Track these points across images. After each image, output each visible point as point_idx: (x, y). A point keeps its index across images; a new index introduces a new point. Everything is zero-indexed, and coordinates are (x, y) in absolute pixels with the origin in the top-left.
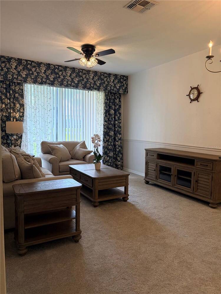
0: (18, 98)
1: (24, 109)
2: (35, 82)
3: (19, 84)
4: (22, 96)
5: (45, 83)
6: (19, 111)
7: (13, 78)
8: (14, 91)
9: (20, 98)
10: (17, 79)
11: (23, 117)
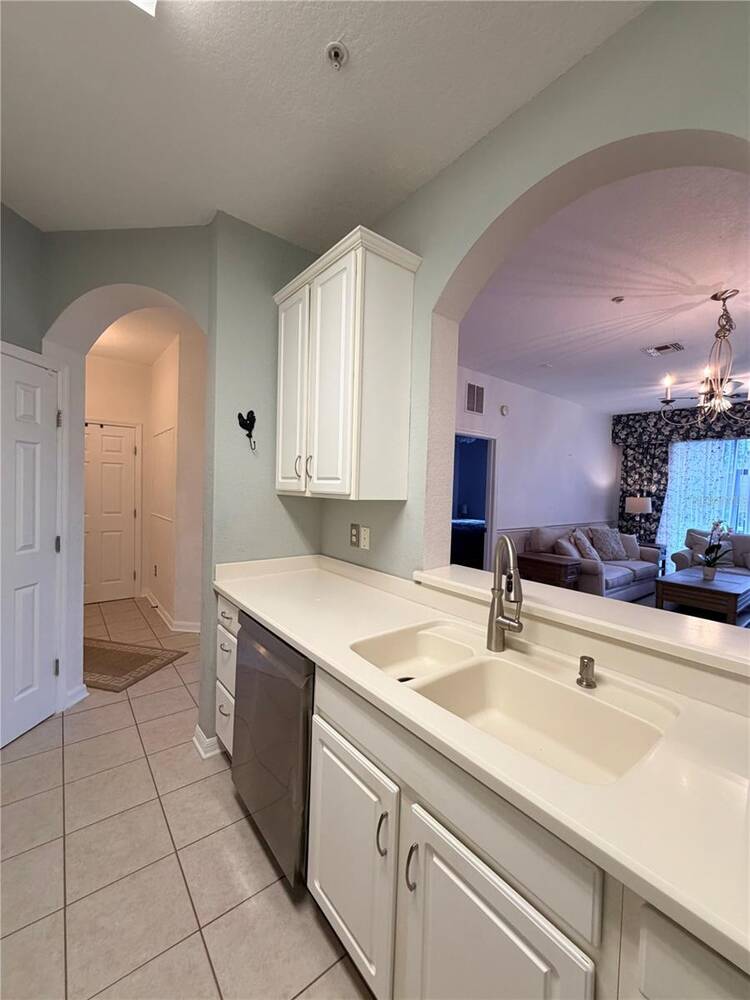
0: (657, 464)
1: (667, 480)
2: (686, 438)
3: (661, 445)
4: (665, 461)
5: (705, 437)
6: (658, 482)
7: (650, 439)
8: (653, 457)
9: (660, 465)
10: (656, 439)
11: (665, 491)
